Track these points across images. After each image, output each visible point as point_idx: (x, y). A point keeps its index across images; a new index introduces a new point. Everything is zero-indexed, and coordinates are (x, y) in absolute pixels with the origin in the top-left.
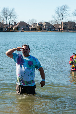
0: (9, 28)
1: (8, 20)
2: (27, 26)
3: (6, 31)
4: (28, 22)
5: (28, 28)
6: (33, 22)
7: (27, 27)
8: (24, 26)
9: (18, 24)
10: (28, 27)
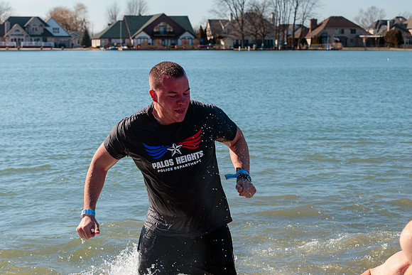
0: (291, 37)
1: (289, 11)
2: (353, 31)
3: (284, 48)
4: (357, 19)
5: (358, 37)
6: (371, 18)
7: (354, 35)
8: (343, 32)
9: (324, 25)
10: (355, 33)
